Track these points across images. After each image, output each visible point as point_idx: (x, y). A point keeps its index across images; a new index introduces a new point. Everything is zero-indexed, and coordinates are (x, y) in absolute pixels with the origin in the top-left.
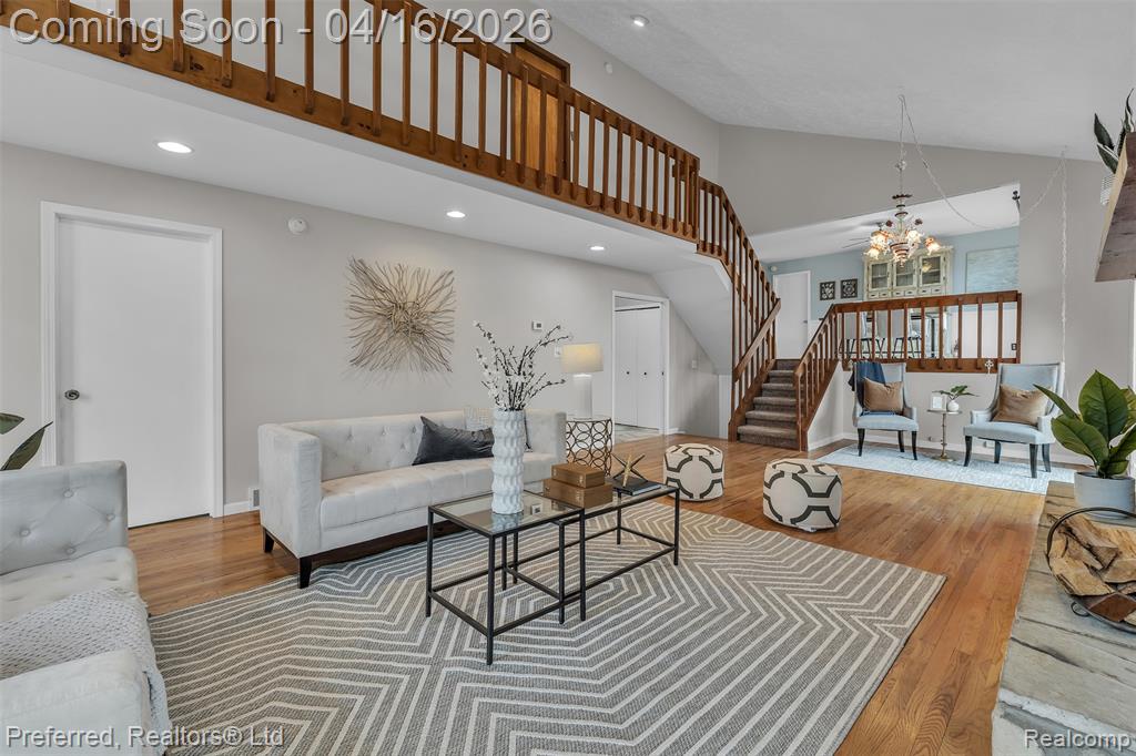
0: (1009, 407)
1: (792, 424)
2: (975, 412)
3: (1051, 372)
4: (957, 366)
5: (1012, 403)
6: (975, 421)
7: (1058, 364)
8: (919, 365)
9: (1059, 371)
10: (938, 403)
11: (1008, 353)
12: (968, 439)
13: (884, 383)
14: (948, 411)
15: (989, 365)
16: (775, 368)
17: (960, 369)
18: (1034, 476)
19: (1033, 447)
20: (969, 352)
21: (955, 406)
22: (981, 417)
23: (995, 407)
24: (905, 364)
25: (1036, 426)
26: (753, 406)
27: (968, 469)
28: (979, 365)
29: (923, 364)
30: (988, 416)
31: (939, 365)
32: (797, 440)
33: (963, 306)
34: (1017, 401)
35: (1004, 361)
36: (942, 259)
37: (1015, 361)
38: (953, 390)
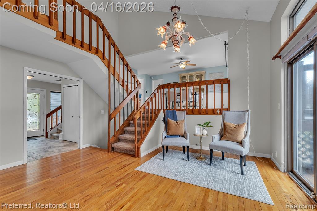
0: (228, 133)
2: (213, 136)
3: (245, 114)
4: (207, 112)
5: (229, 131)
6: (214, 141)
7: (248, 111)
8: (191, 112)
9: (248, 115)
10: (198, 131)
11: (225, 106)
12: (211, 151)
13: (177, 120)
14: (202, 135)
15: (218, 111)
17: (207, 113)
19: (241, 157)
20: (211, 106)
21: (205, 132)
22: (216, 138)
23: (222, 132)
24: (186, 111)
25: (241, 143)
28: (215, 112)
29: (194, 111)
30: (219, 137)
31: (200, 112)
32: (135, 152)
33: (209, 86)
34: (231, 130)
35: (224, 110)
36: (202, 75)
37: (228, 110)
38: (205, 124)
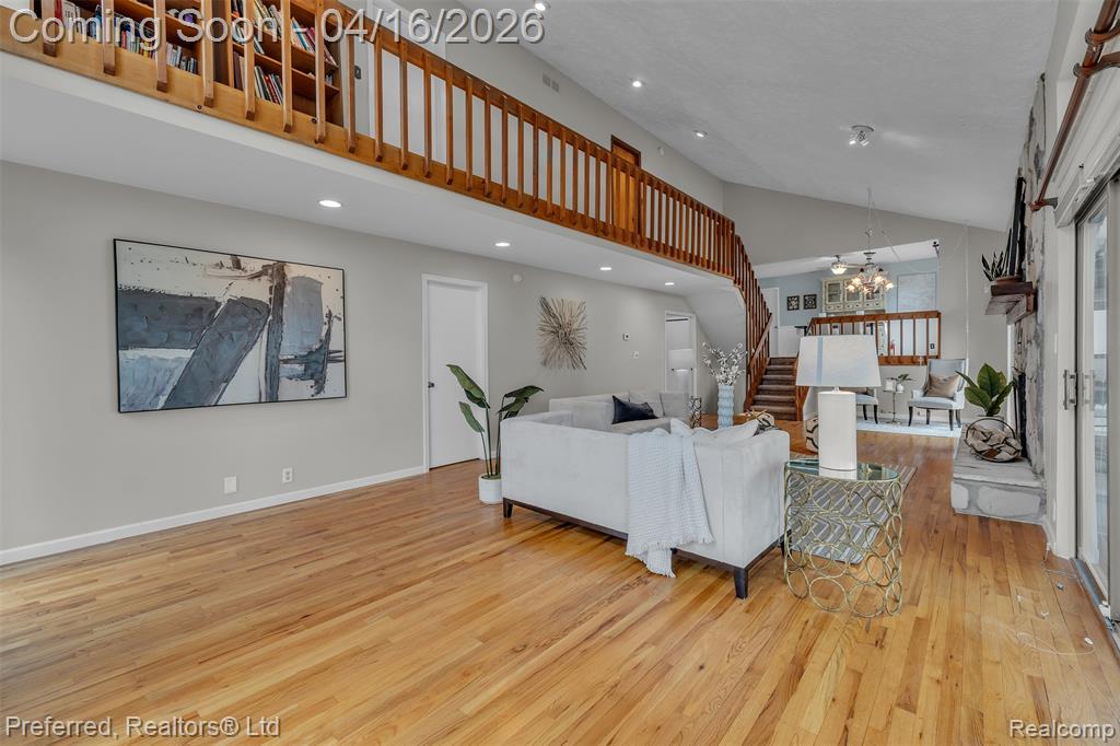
0: (935, 387)
1: (792, 403)
2: (914, 391)
3: (960, 364)
4: (901, 361)
5: (937, 385)
6: (914, 397)
7: (964, 358)
9: (965, 361)
10: (890, 386)
11: (933, 352)
12: (911, 408)
14: (897, 391)
15: (921, 360)
16: (770, 364)
17: (903, 363)
18: (952, 429)
19: (951, 411)
20: (908, 352)
21: (901, 387)
22: (918, 394)
23: (926, 387)
25: (952, 398)
26: (759, 392)
27: (911, 428)
28: (915, 360)
30: (922, 393)
31: (889, 361)
32: (795, 414)
33: (904, 321)
34: (940, 383)
35: (931, 357)
37: (937, 357)
38: (899, 377)
